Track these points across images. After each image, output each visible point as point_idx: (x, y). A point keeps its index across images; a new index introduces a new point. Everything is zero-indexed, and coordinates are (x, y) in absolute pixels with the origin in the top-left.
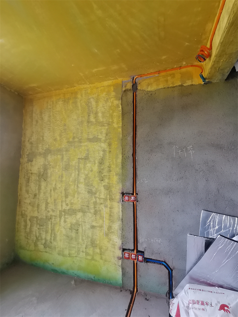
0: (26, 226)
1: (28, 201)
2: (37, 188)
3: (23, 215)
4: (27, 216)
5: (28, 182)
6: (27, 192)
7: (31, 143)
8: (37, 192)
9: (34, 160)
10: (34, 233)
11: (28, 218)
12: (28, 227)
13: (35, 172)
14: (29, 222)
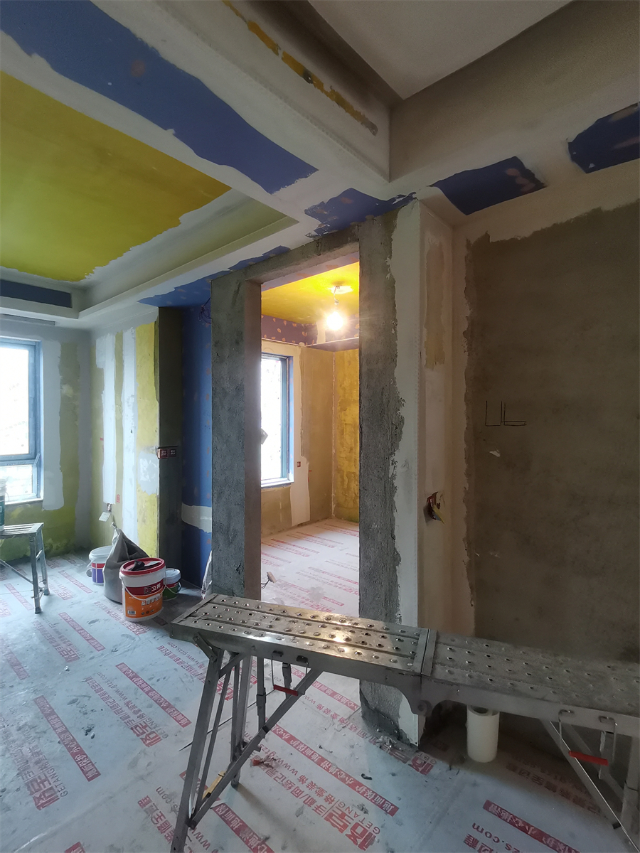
0: (343, 481)
1: (343, 455)
2: (353, 440)
3: (339, 470)
4: (343, 472)
5: (343, 434)
6: (342, 445)
7: (344, 389)
8: (353, 445)
9: (348, 408)
10: (352, 490)
11: (345, 473)
12: (346, 483)
13: (350, 423)
14: (345, 478)
